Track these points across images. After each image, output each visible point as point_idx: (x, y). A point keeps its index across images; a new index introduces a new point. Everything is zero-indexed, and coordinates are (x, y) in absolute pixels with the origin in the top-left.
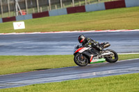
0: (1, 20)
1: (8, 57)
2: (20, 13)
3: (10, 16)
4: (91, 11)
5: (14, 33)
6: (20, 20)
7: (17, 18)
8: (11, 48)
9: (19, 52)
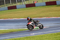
4: (2, 11)
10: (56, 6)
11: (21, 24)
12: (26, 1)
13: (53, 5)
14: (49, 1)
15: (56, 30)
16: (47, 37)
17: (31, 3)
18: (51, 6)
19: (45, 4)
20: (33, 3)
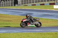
0: (49, 4)
1: (50, 19)
2: (57, 2)
3: (53, 3)
5: (54, 10)
6: (57, 5)
7: (55, 4)
8: (51, 16)
9: (55, 18)
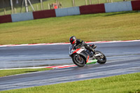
10: (103, 14)
11: (21, 57)
12: (35, 5)
13: (96, 13)
14: (87, 4)
15: (105, 72)
16: (84, 88)
17: (45, 9)
18: (92, 15)
19: (78, 11)
20: (49, 8)
